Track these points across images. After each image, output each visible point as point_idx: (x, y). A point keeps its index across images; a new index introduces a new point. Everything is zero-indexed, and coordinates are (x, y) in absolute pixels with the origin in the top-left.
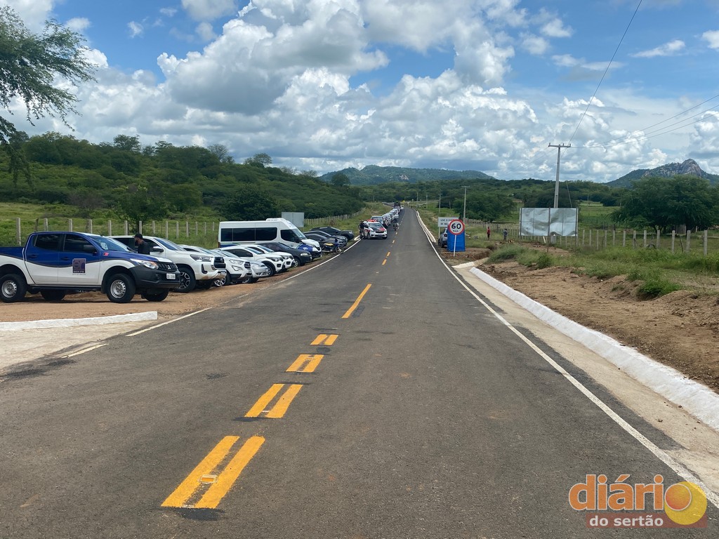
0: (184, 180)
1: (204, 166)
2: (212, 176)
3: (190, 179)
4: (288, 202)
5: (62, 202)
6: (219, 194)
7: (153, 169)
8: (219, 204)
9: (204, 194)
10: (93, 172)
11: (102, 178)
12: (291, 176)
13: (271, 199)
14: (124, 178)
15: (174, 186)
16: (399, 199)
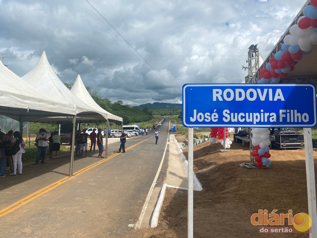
16: (165, 115)
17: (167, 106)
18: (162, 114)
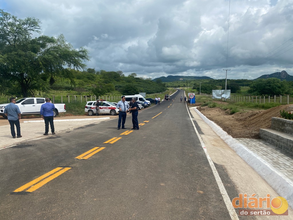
0: (109, 82)
1: (115, 78)
2: (118, 81)
3: (111, 82)
4: (142, 89)
5: (72, 90)
6: (120, 87)
7: (100, 79)
8: (120, 90)
9: (116, 87)
10: (81, 80)
11: (84, 82)
12: (143, 80)
13: (136, 88)
14: (91, 82)
15: (106, 84)
16: (179, 86)
17: (180, 79)
18: (176, 86)
